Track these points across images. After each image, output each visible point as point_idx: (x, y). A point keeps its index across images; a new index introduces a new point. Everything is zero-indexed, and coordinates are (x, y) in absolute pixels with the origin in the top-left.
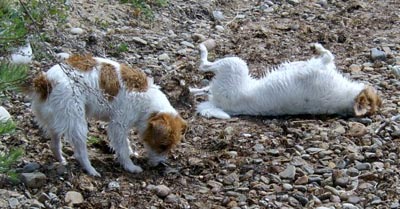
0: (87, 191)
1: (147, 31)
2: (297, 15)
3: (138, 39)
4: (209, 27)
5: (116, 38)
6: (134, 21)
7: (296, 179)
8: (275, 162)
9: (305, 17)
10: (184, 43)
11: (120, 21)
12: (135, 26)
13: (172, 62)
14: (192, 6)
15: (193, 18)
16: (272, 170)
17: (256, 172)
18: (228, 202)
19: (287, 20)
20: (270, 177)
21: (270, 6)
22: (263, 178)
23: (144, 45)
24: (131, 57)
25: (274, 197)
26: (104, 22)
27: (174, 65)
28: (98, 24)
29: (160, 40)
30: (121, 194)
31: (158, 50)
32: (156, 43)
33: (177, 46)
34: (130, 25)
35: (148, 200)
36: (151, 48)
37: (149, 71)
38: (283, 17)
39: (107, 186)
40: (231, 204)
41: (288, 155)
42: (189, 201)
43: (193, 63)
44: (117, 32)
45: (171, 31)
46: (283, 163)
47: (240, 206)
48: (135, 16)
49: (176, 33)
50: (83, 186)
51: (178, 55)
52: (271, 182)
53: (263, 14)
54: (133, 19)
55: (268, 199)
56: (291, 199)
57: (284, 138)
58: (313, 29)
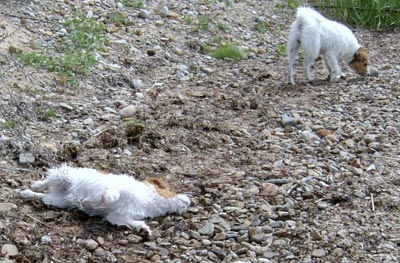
0: (21, 244)
1: (72, 98)
2: (211, 83)
3: (65, 105)
4: (129, 94)
5: (45, 104)
6: (61, 88)
7: (214, 235)
8: (194, 220)
9: (218, 85)
10: (106, 108)
11: (47, 88)
12: (62, 92)
13: (96, 126)
14: (114, 75)
15: (115, 85)
16: (192, 227)
17: (177, 229)
18: (152, 256)
19: (202, 88)
20: (190, 233)
21: (186, 74)
22: (183, 233)
23: (70, 110)
24: (58, 121)
25: (195, 252)
26: (33, 89)
27: (98, 129)
28: (27, 91)
29: (85, 105)
30: (53, 247)
31: (83, 115)
32: (81, 108)
33: (101, 111)
34: (57, 92)
35: (78, 253)
36: (77, 113)
37: (75, 134)
38: (198, 85)
39: (39, 240)
40: (154, 257)
41: (206, 213)
42: (116, 254)
43: (115, 127)
44: (44, 98)
45: (95, 98)
46: (201, 220)
47: (163, 260)
48: (62, 84)
49: (99, 99)
50: (18, 240)
51: (101, 120)
52: (191, 238)
53: (179, 82)
54: (59, 86)
55: (189, 254)
56: (210, 253)
57: (202, 197)
58: (226, 96)
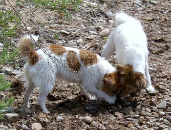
0: (44, 122)
1: (68, 26)
2: (157, 11)
3: (64, 31)
4: (105, 21)
5: (51, 32)
6: (60, 21)
7: (167, 108)
8: (153, 100)
9: (162, 12)
10: (91, 32)
11: (52, 21)
12: (60, 23)
13: (85, 44)
14: (94, 10)
15: (95, 17)
16: (152, 104)
17: (142, 106)
18: (128, 124)
19: (151, 14)
20: (151, 108)
21: (140, 6)
22: (147, 109)
23: (67, 35)
24: (60, 42)
25: (155, 120)
26: (42, 22)
27: (87, 45)
28: (39, 24)
29: (77, 31)
30: (64, 123)
31: (76, 37)
32: (74, 33)
33: (87, 34)
34: (58, 23)
35: (81, 125)
36: (72, 36)
38: (148, 12)
39: (55, 118)
40: (129, 125)
41: (161, 94)
42: (105, 125)
43: (97, 43)
44: (50, 27)
45: (83, 25)
46: (158, 99)
47: (135, 126)
48: (61, 18)
49: (85, 26)
50: (41, 120)
51: (88, 39)
52: (152, 111)
53: (136, 12)
55: (152, 121)
56: (165, 120)
57: (158, 84)
58: (167, 18)
